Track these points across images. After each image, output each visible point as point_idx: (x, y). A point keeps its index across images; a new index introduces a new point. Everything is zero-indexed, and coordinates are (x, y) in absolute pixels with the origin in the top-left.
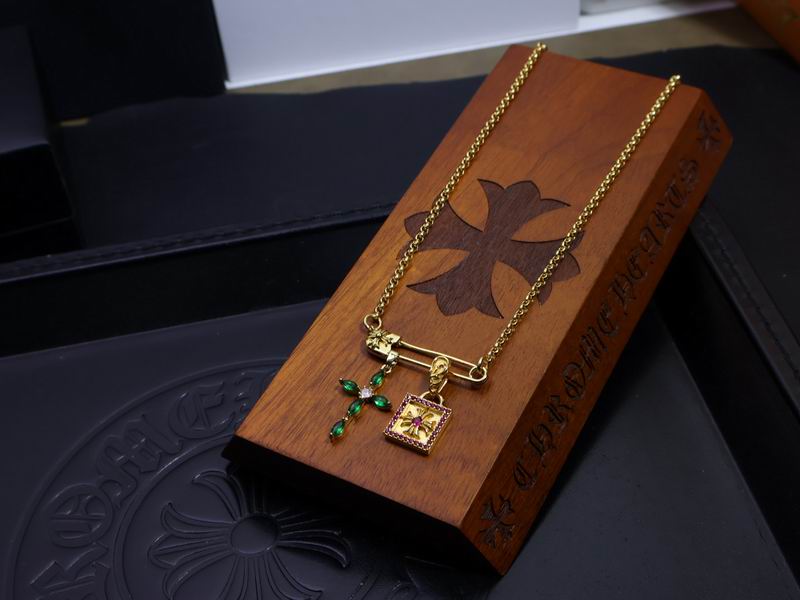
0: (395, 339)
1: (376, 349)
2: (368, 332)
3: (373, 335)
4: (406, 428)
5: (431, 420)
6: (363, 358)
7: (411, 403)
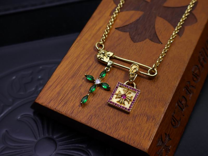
0: (111, 54)
1: (102, 59)
2: (98, 51)
3: (100, 52)
4: (118, 100)
5: (130, 95)
6: (96, 64)
7: (120, 87)
